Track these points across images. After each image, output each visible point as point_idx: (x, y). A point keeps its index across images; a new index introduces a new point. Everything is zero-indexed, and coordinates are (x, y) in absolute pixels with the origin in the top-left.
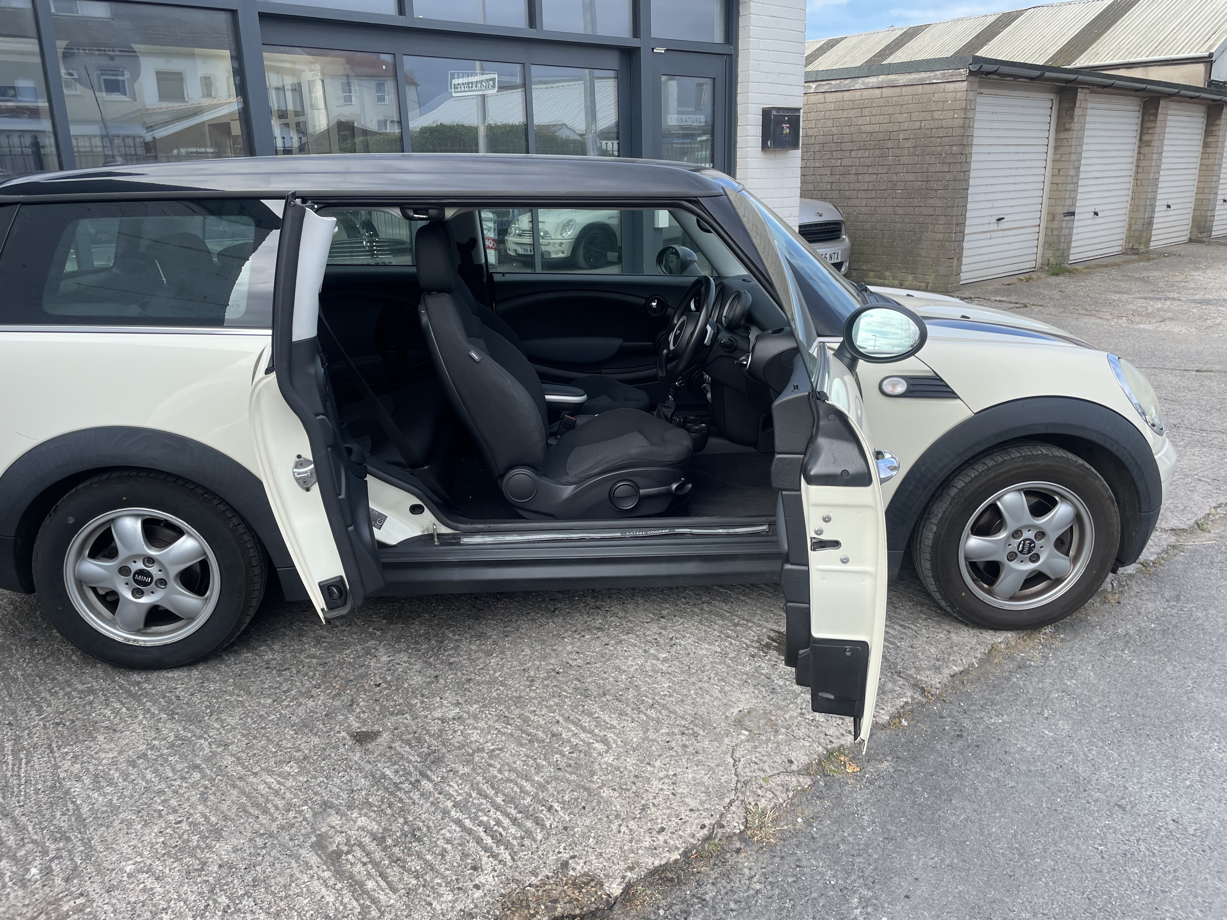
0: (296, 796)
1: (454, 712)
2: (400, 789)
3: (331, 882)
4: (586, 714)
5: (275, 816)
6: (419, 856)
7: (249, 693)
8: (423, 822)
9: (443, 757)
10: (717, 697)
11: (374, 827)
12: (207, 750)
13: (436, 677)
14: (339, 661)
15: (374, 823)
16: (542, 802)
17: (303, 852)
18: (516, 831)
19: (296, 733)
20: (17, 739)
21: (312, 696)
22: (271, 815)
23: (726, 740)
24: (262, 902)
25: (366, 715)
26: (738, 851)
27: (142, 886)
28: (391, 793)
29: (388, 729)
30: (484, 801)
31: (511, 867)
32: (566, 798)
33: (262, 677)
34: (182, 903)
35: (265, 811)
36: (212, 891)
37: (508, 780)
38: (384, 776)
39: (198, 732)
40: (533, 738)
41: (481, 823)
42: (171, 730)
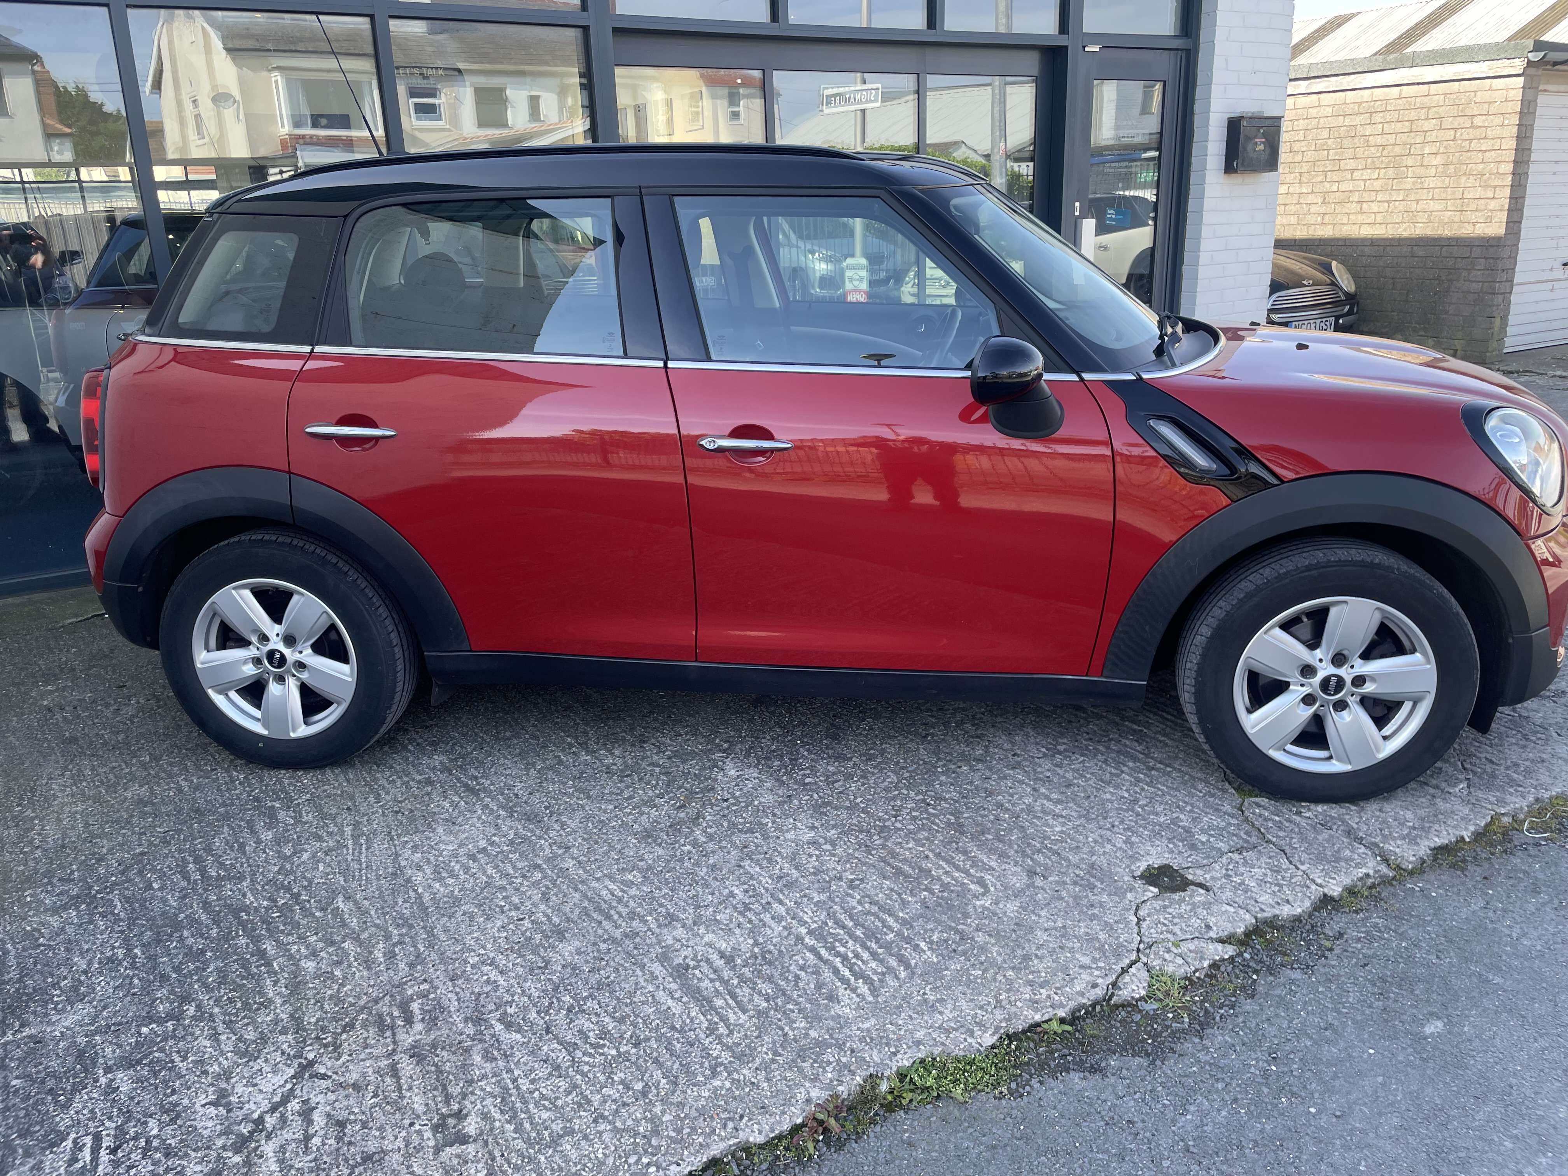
0: (640, 905)
1: (809, 835)
2: (750, 909)
3: (677, 995)
4: (961, 852)
5: (618, 923)
6: (770, 979)
7: (589, 797)
8: (775, 945)
9: (796, 882)
10: (1120, 848)
11: (722, 945)
12: (548, 851)
13: (790, 797)
14: (683, 772)
15: (722, 941)
16: (908, 940)
17: (648, 962)
18: (877, 966)
19: (639, 842)
20: (357, 825)
21: (655, 806)
22: (615, 922)
23: (1129, 896)
24: (607, 1006)
25: (713, 830)
27: (485, 977)
28: (740, 913)
30: (842, 932)
31: (870, 1002)
32: (935, 938)
33: (602, 782)
34: (526, 999)
35: (609, 917)
36: (556, 989)
37: (869, 913)
39: (538, 832)
40: (899, 872)
41: (838, 954)
42: (510, 827)
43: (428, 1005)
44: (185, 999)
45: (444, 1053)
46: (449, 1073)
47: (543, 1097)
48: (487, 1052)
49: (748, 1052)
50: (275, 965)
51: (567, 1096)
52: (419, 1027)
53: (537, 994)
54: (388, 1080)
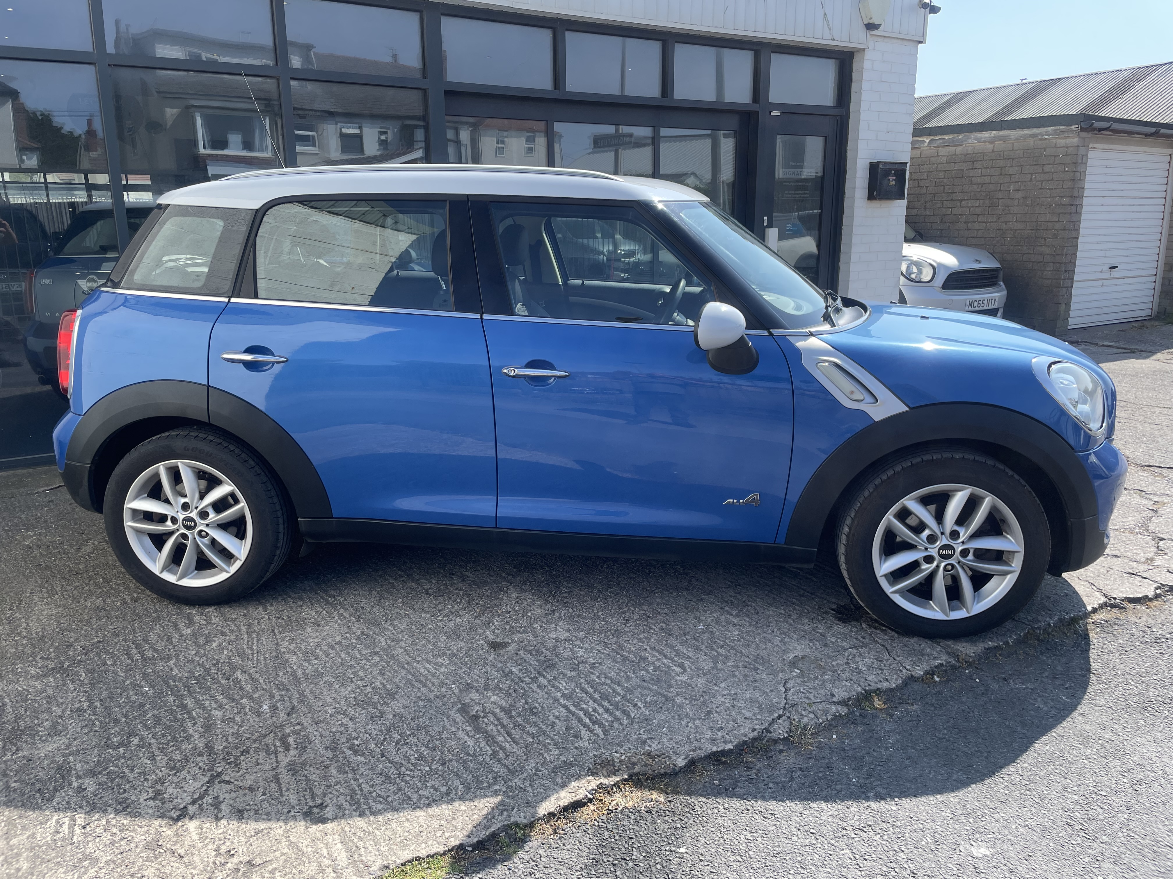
0: (447, 678)
1: (566, 635)
2: (523, 681)
3: (472, 733)
4: (669, 647)
5: (432, 689)
6: (535, 724)
7: (413, 609)
8: (539, 704)
9: (555, 664)
10: (777, 645)
11: (504, 703)
12: (384, 643)
13: (554, 610)
14: (479, 594)
15: (503, 701)
16: (629, 701)
17: (451, 713)
18: (608, 716)
19: (447, 638)
20: (250, 625)
21: (460, 615)
22: (429, 688)
23: (780, 675)
24: (423, 740)
25: (499, 631)
26: (781, 751)
27: (340, 722)
28: (516, 683)
29: (515, 642)
30: (585, 696)
31: (603, 739)
32: (648, 700)
33: (423, 600)
34: (368, 735)
35: (425, 685)
36: (389, 729)
37: (603, 684)
38: (512, 672)
39: (377, 631)
40: (625, 659)
41: (582, 709)
42: (358, 628)
43: (300, 739)
44: (131, 734)
45: (312, 769)
46: (315, 781)
47: (379, 796)
48: (341, 768)
49: (518, 769)
50: (194, 713)
51: (395, 795)
52: (293, 752)
53: (375, 733)
54: (272, 784)
